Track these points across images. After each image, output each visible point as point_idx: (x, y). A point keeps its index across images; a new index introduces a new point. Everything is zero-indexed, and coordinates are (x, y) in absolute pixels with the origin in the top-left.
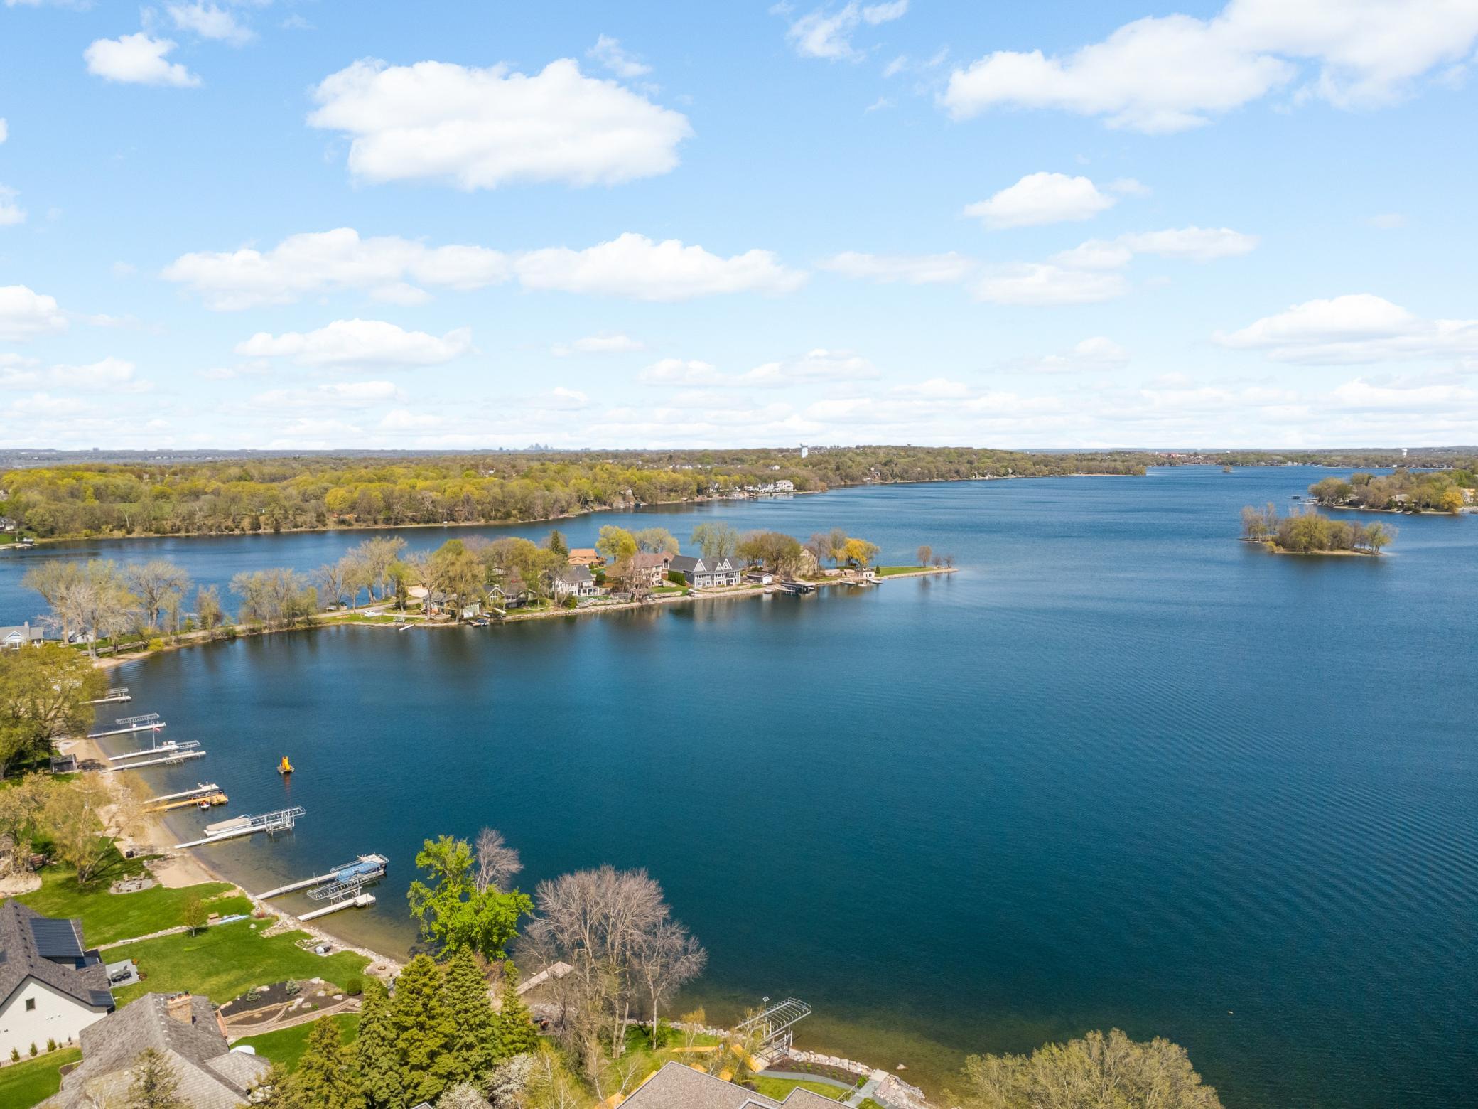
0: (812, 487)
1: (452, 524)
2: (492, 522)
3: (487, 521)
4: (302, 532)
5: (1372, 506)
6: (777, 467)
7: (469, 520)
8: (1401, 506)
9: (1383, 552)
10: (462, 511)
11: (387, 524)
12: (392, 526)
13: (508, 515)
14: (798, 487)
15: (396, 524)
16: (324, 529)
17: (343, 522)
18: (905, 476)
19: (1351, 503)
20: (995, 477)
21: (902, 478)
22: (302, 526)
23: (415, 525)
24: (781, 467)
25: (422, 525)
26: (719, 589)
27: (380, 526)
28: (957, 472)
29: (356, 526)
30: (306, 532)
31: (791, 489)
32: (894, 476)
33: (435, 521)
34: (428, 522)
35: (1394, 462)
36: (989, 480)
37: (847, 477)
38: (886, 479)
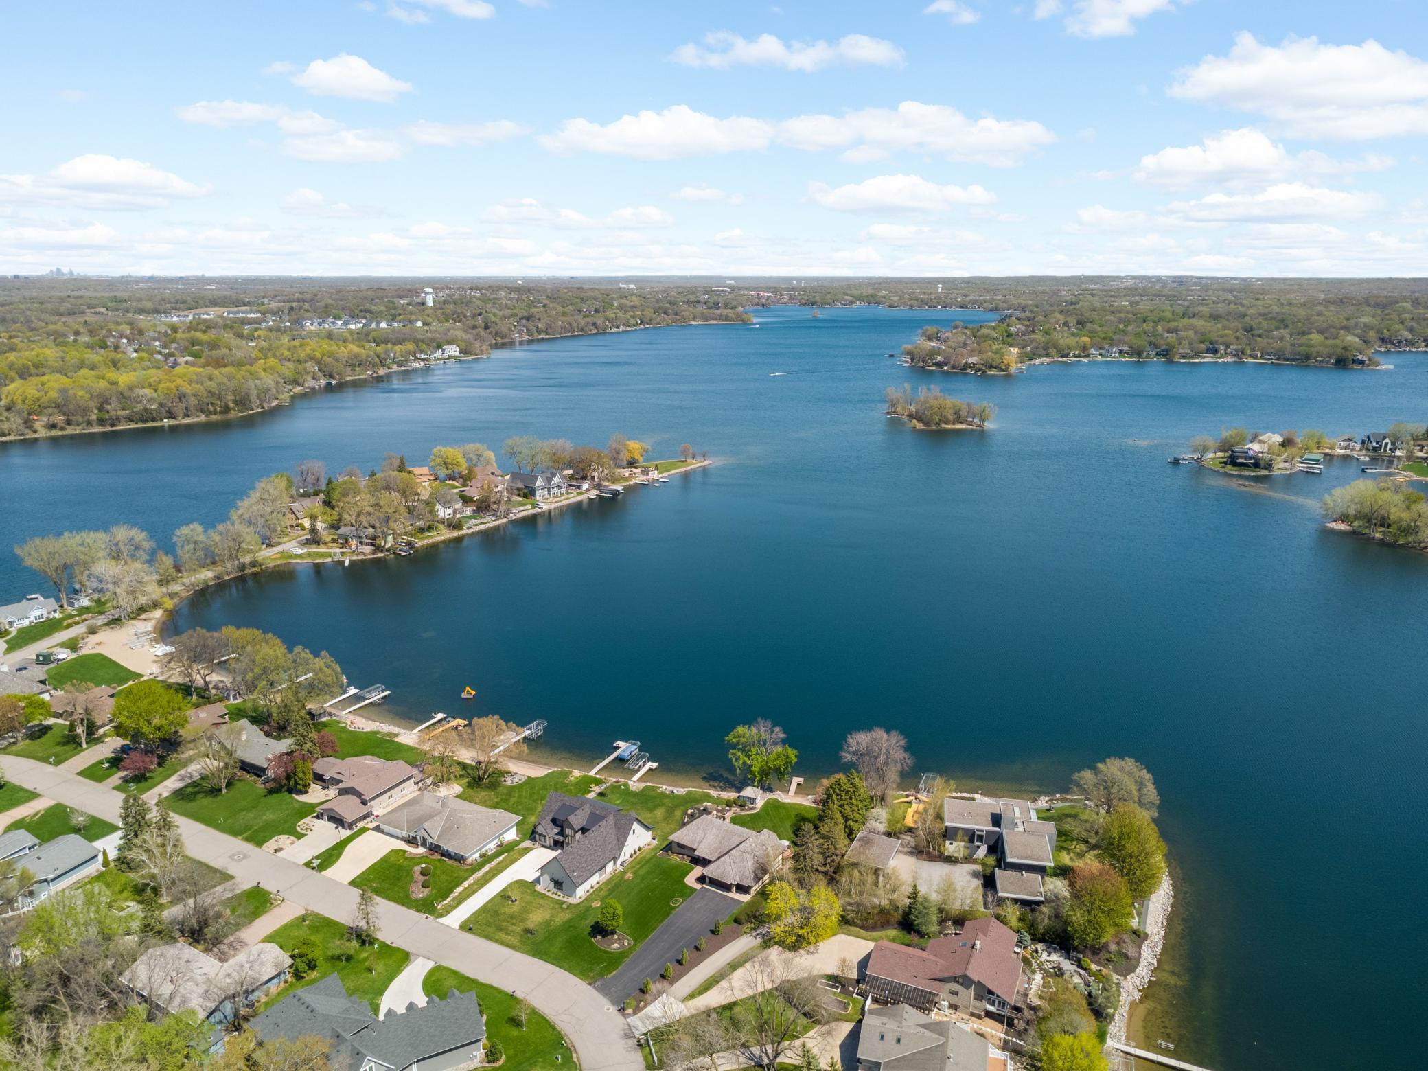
0: (478, 351)
1: (172, 422)
2: (214, 418)
3: (207, 416)
4: (11, 442)
5: (953, 367)
6: (419, 324)
7: (189, 416)
8: (972, 366)
9: (989, 425)
10: (179, 409)
11: (102, 425)
12: (110, 429)
13: (226, 409)
14: (464, 352)
15: (112, 425)
16: (36, 436)
17: (53, 426)
18: (549, 331)
19: (937, 364)
20: (628, 328)
21: (547, 333)
22: (9, 434)
23: (133, 426)
24: (425, 324)
25: (140, 425)
26: (557, 499)
27: (97, 429)
28: (594, 324)
29: (70, 431)
30: (16, 441)
31: (457, 353)
32: (539, 332)
33: (154, 420)
34: (145, 421)
35: (939, 303)
36: (623, 332)
37: (497, 335)
38: (532, 335)
